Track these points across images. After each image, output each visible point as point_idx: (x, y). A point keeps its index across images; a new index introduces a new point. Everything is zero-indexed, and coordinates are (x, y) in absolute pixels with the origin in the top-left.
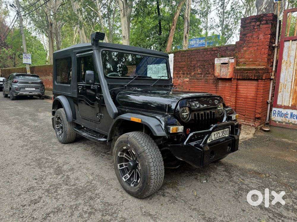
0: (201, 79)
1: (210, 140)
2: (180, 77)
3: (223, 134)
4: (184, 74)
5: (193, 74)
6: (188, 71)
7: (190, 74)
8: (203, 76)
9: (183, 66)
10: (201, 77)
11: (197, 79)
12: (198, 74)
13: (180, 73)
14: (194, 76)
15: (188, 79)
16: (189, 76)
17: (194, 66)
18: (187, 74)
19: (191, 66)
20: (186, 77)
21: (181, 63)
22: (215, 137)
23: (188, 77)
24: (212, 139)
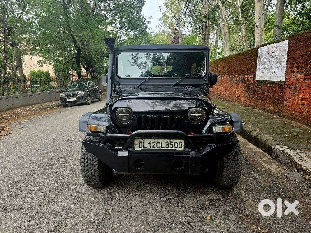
1: (140, 147)
2: (294, 72)
3: (171, 146)
4: (298, 67)
5: (309, 66)
6: (303, 63)
7: (306, 67)
9: (298, 56)
13: (294, 66)
15: (302, 75)
16: (303, 70)
17: (310, 54)
18: (302, 67)
19: (307, 56)
20: (301, 72)
21: (296, 52)
22: (152, 146)
23: (302, 72)
24: (144, 147)
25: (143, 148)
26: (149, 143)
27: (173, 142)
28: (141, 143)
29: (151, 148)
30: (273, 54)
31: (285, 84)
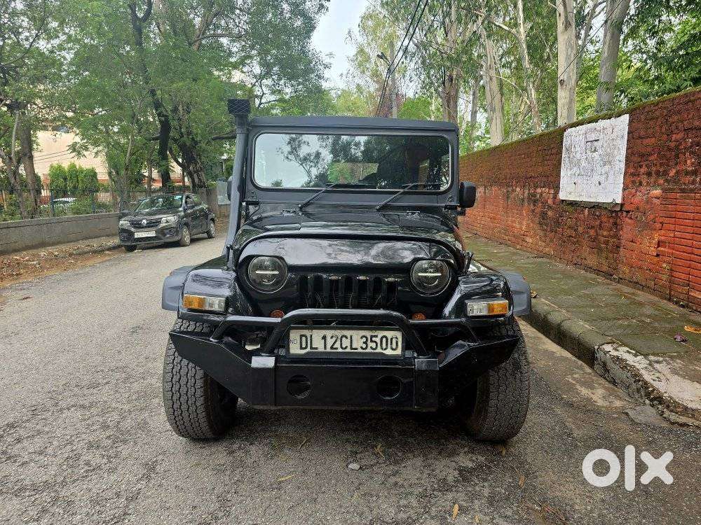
0: (692, 191)
1: (301, 348)
2: (641, 184)
4: (649, 174)
5: (672, 172)
6: (661, 164)
7: (666, 173)
8: (698, 179)
9: (649, 149)
10: (693, 182)
11: (683, 191)
12: (687, 173)
13: (642, 170)
14: (675, 180)
15: (657, 192)
16: (662, 181)
17: (677, 147)
18: (658, 173)
19: (669, 149)
20: (656, 185)
21: (646, 141)
22: (329, 346)
23: (659, 186)
24: (311, 348)
25: (308, 349)
26: (324, 338)
27: (376, 336)
28: (304, 339)
29: (328, 350)
30: (595, 143)
31: (621, 210)
